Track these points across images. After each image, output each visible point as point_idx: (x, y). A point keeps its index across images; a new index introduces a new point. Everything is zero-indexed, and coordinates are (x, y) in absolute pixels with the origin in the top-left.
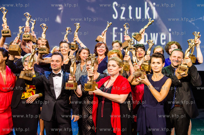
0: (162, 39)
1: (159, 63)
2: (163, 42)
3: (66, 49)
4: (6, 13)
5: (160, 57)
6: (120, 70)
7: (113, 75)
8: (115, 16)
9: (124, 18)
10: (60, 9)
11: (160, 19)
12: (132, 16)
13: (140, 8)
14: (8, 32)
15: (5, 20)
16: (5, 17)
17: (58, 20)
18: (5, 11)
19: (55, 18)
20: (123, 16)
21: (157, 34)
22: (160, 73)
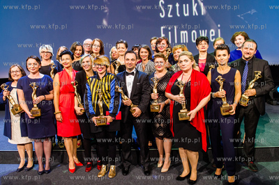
1: (224, 55)
6: (193, 63)
10: (106, 11)
11: (208, 15)
17: (105, 23)
22: (226, 65)
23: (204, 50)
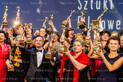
0: (117, 25)
1: (116, 44)
2: (118, 28)
3: (44, 33)
4: (7, 10)
5: (117, 40)
6: (83, 48)
7: (77, 53)
8: (80, 7)
9: (86, 9)
12: (93, 7)
13: (100, 1)
14: (6, 24)
15: (6, 15)
16: (6, 13)
17: (38, 11)
18: (7, 8)
19: (36, 10)
20: (86, 8)
21: (113, 21)
22: (116, 52)
23: (105, 39)
